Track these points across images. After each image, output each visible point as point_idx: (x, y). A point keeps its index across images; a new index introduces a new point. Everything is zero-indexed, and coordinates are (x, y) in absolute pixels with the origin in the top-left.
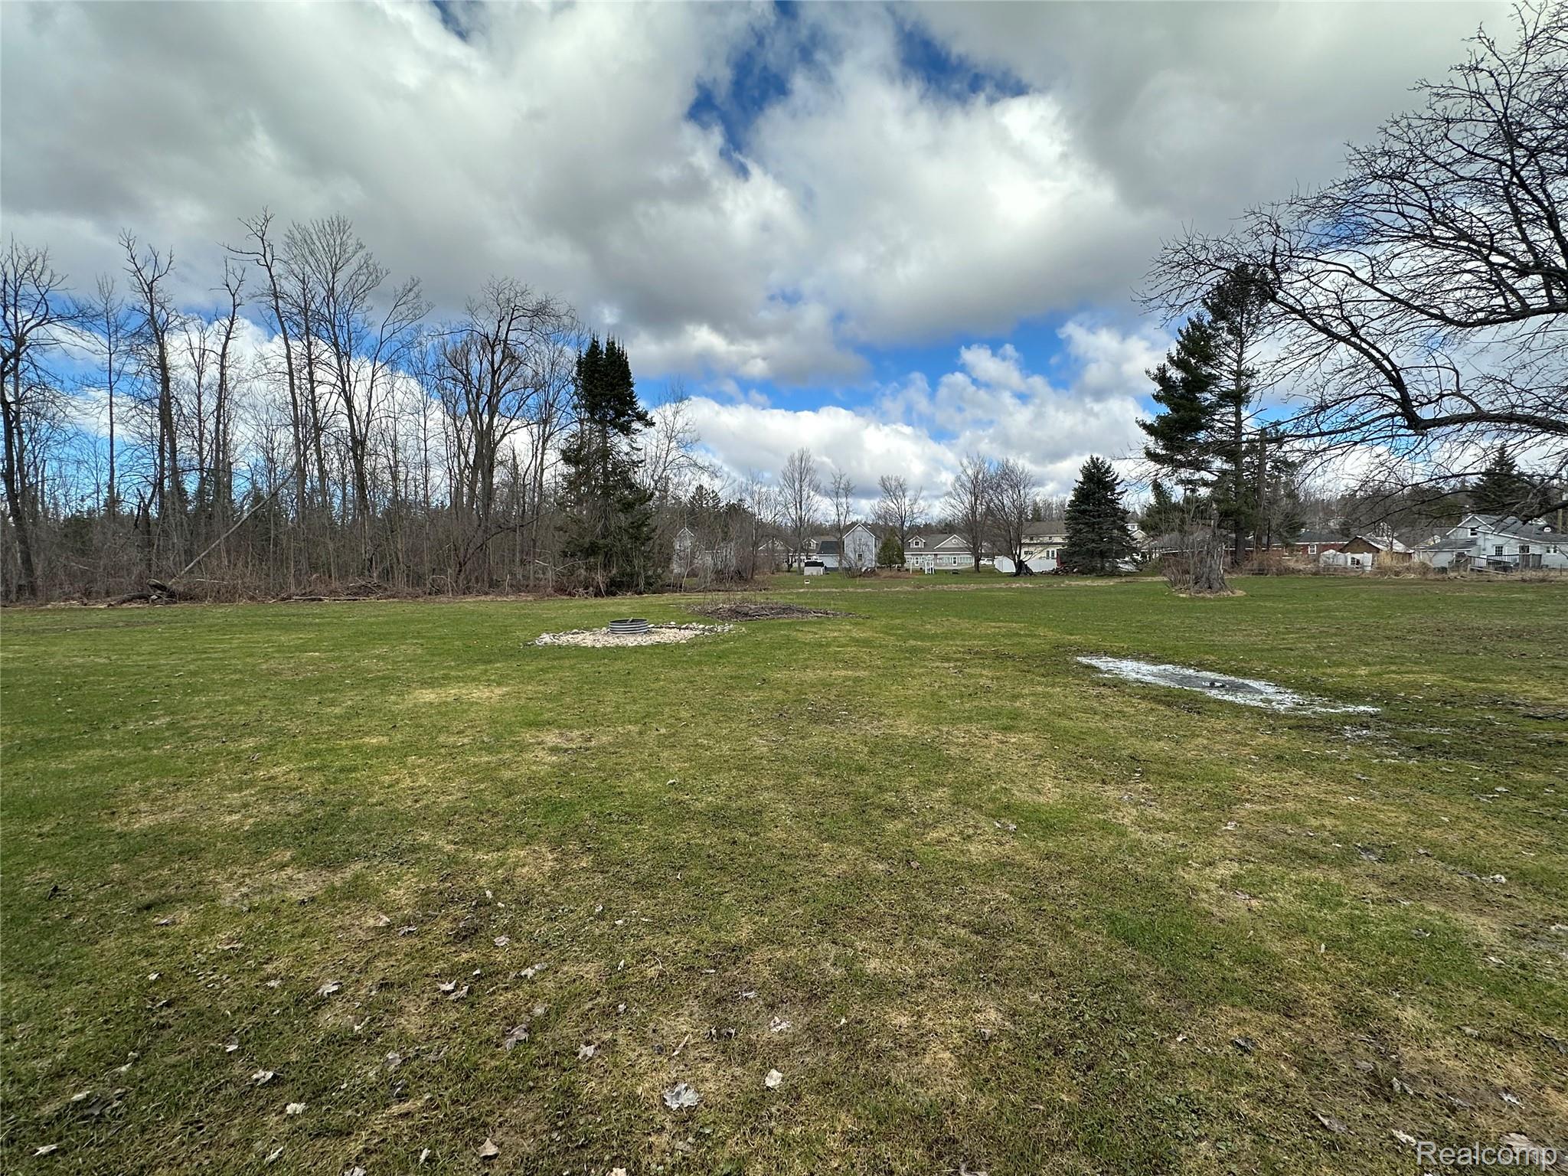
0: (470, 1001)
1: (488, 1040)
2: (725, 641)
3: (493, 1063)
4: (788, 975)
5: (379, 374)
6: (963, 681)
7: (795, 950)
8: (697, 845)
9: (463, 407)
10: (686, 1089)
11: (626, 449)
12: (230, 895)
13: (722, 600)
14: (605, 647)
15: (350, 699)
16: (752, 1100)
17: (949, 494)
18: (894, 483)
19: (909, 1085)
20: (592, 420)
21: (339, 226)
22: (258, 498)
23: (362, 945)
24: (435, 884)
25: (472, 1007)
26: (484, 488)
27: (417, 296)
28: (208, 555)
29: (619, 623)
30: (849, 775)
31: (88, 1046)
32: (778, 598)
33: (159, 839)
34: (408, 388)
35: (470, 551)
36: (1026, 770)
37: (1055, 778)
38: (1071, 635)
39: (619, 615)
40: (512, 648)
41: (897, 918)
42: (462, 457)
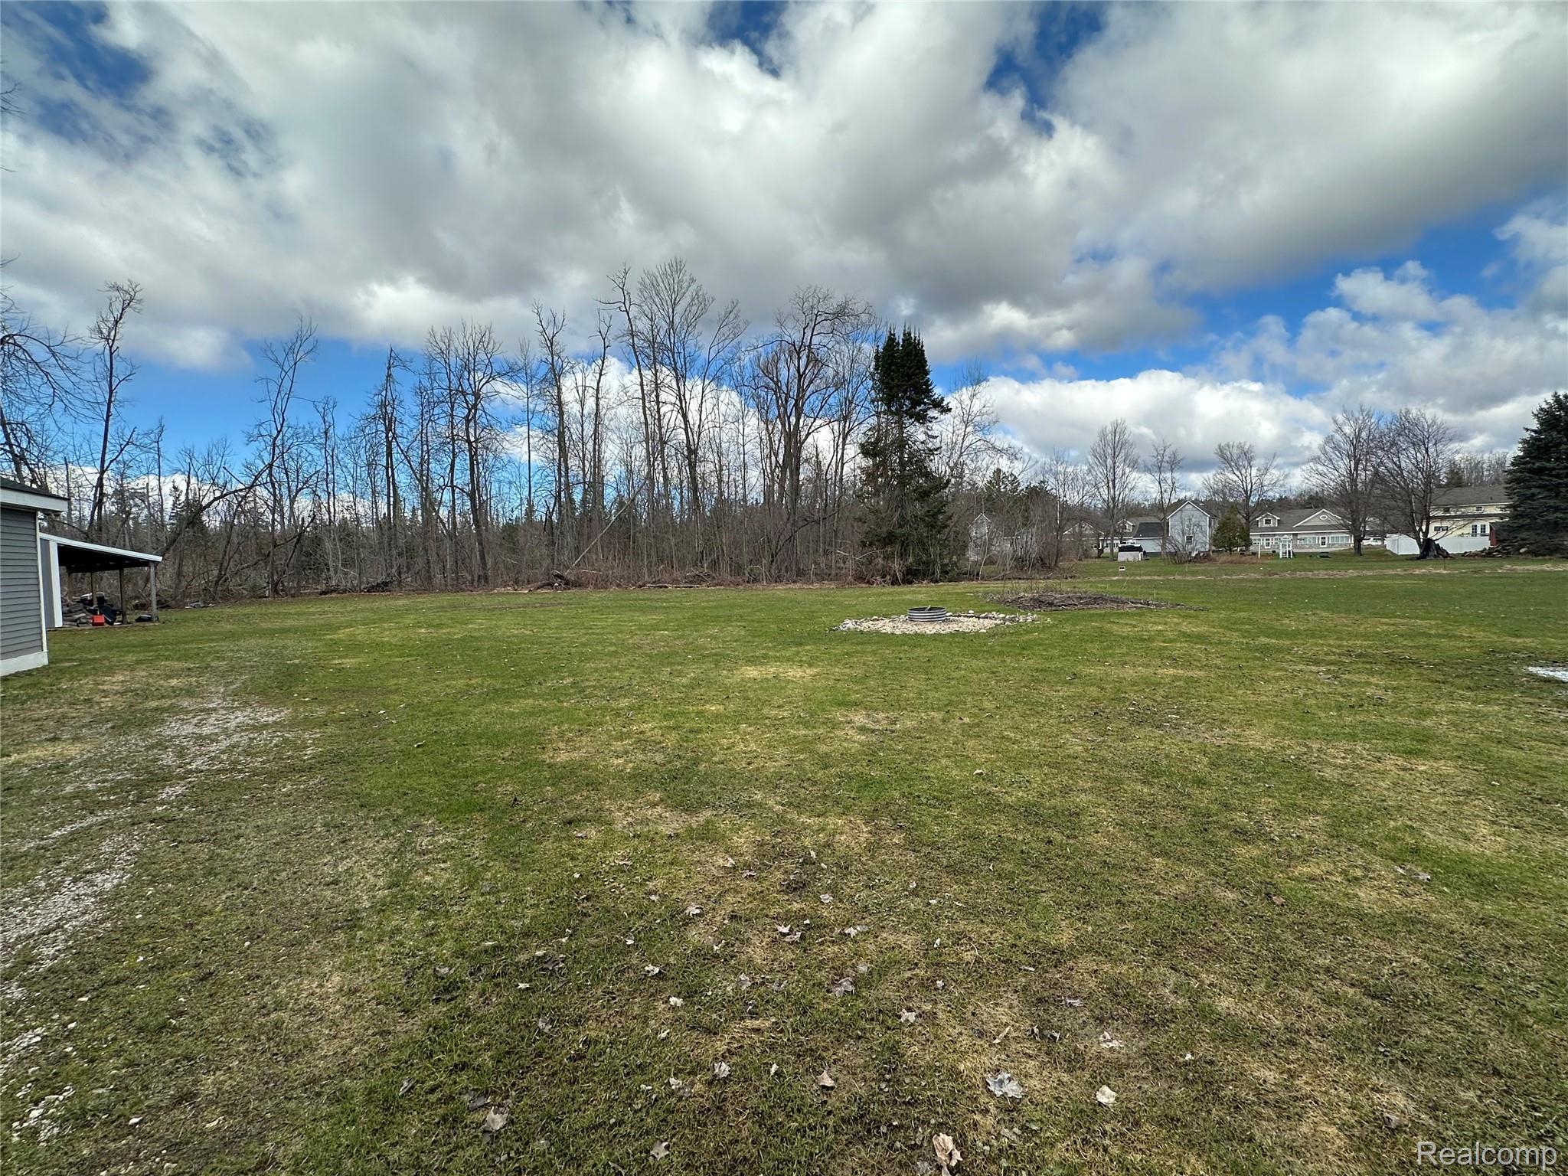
0: (803, 944)
1: (820, 984)
2: (1027, 632)
3: (825, 1006)
4: (1117, 991)
5: (708, 390)
6: (1341, 689)
7: (1125, 967)
8: (1009, 839)
9: (774, 411)
10: (1010, 1079)
11: (922, 437)
12: (621, 823)
13: (1023, 588)
14: (904, 634)
15: (692, 673)
16: (1082, 1111)
17: (1316, 460)
18: (1235, 451)
19: (1279, 1151)
20: (888, 412)
21: (677, 267)
22: (621, 504)
23: (715, 880)
24: (768, 838)
25: (805, 951)
26: (791, 485)
27: (736, 317)
28: (589, 551)
29: (917, 610)
30: (1184, 786)
31: (543, 918)
32: (1087, 586)
33: (572, 771)
34: (730, 400)
35: (781, 543)
36: (1444, 808)
37: (1494, 823)
38: (1517, 636)
39: (916, 603)
40: (820, 633)
41: (1256, 958)
42: (773, 458)
